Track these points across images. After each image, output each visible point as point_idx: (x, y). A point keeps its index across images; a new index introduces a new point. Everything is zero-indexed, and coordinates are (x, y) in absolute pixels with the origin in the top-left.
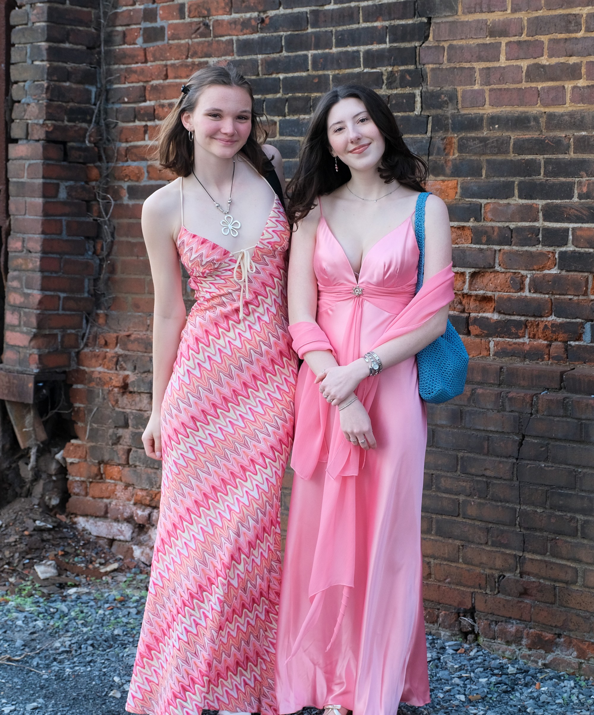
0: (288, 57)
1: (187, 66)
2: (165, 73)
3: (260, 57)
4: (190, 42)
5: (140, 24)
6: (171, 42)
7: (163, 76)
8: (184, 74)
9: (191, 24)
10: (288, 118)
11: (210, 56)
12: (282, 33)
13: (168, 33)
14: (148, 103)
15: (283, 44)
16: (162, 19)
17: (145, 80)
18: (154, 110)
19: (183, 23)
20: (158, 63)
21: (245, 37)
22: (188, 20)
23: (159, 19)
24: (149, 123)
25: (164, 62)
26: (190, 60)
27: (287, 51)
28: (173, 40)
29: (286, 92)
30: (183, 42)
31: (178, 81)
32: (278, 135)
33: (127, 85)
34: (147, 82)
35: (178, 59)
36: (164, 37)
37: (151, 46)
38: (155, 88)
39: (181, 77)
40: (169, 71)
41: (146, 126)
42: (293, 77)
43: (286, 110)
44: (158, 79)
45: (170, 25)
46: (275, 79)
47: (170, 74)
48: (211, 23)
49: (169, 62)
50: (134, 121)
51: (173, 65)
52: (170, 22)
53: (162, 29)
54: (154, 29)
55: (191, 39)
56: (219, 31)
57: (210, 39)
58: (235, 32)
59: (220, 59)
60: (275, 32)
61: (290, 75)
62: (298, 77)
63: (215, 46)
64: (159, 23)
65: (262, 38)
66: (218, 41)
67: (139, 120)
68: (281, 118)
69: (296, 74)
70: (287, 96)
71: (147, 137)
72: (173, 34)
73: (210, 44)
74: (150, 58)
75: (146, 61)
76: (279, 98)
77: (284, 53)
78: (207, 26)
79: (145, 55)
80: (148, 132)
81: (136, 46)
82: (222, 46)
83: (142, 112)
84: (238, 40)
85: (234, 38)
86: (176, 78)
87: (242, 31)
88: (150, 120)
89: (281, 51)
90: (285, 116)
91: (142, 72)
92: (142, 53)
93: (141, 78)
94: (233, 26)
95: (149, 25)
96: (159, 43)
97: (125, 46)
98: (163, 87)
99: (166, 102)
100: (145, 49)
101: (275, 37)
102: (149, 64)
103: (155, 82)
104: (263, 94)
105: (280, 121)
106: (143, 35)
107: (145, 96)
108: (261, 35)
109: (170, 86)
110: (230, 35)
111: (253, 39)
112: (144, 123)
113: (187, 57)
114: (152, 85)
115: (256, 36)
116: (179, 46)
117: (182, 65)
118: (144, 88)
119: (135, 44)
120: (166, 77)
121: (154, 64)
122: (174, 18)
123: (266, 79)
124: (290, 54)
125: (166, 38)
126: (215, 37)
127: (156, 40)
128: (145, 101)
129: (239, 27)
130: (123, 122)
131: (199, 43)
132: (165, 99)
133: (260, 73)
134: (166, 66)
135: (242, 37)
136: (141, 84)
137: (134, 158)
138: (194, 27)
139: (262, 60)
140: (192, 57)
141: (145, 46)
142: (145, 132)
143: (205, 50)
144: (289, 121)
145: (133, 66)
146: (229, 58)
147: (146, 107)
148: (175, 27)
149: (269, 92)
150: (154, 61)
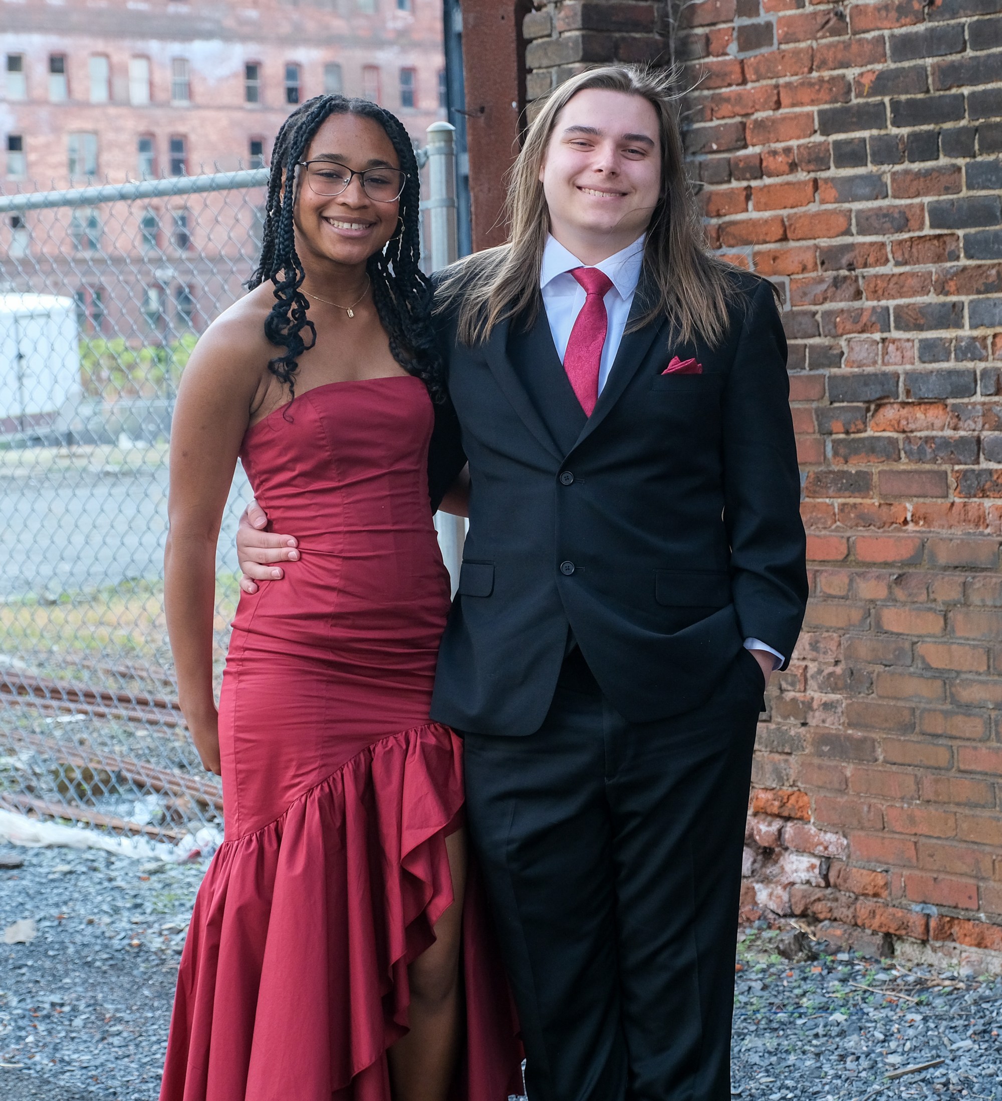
0: (976, 58)
1: (811, 85)
2: (775, 98)
3: (929, 61)
4: (815, 45)
5: (732, 21)
6: (783, 47)
7: (772, 104)
8: (806, 99)
9: (814, 14)
10: (979, 159)
11: (847, 66)
12: (963, 20)
13: (778, 33)
14: (750, 150)
15: (967, 37)
16: (768, 11)
17: (743, 112)
18: (761, 161)
19: (801, 15)
20: (764, 82)
21: (904, 30)
22: (809, 9)
23: (762, 11)
24: (754, 183)
25: (774, 81)
26: (815, 74)
27: (974, 49)
28: (787, 43)
29: (974, 116)
30: (803, 45)
31: (797, 110)
32: (964, 189)
33: (715, 123)
34: (747, 115)
35: (796, 75)
36: (771, 39)
37: (752, 56)
38: (760, 125)
39: (802, 104)
40: (782, 95)
41: (749, 188)
42: (984, 91)
43: (977, 147)
44: (764, 110)
45: (780, 19)
46: (955, 97)
47: (785, 100)
48: (847, 12)
49: (782, 81)
50: (729, 181)
51: (788, 85)
52: (781, 14)
53: (769, 26)
54: (755, 27)
55: (816, 39)
56: (861, 23)
57: (847, 37)
58: (886, 24)
59: (864, 69)
60: (953, 18)
61: (981, 88)
62: (993, 90)
63: (855, 48)
64: (763, 18)
65: (932, 30)
66: (860, 40)
67: (738, 179)
68: (968, 160)
69: (990, 86)
70: (977, 123)
71: (750, 205)
72: (787, 33)
73: (847, 46)
74: (750, 75)
75: (744, 82)
76: (964, 127)
77: (969, 53)
78: (841, 16)
79: (743, 72)
80: (752, 197)
81: (727, 58)
82: (867, 48)
83: (741, 165)
84: (892, 36)
85: (886, 33)
86: (793, 105)
87: (898, 20)
88: (755, 178)
89: (964, 50)
90: (974, 156)
91: (739, 98)
92: (737, 69)
93: (738, 109)
94: (884, 13)
95: (746, 21)
96: (765, 50)
97: (711, 59)
98: (774, 121)
99: (779, 146)
100: (742, 62)
101: (953, 27)
102: (749, 86)
103: (760, 115)
104: (936, 123)
105: (967, 165)
106: (738, 38)
107: (745, 139)
108: (930, 24)
109: (784, 119)
110: (879, 29)
111: (917, 33)
112: (744, 184)
113: (811, 70)
114: (756, 121)
115: (921, 28)
116: (796, 53)
117: (802, 84)
118: (743, 125)
119: (726, 54)
120: (778, 105)
121: (757, 84)
122: (786, 7)
123: (940, 97)
124: (978, 53)
125: (775, 41)
126: (855, 33)
127: (759, 45)
128: (745, 146)
129: (893, 14)
130: (712, 183)
131: (829, 46)
132: (778, 141)
133: (931, 88)
134: (777, 86)
135: (898, 31)
136: (738, 119)
137: (732, 242)
138: (820, 20)
139: (932, 66)
140: (819, 68)
141: (741, 56)
142: (748, 198)
143: (839, 56)
144: (981, 164)
145: (724, 90)
146: (879, 67)
147: (747, 157)
148: (789, 22)
149: (946, 118)
150: (757, 81)
